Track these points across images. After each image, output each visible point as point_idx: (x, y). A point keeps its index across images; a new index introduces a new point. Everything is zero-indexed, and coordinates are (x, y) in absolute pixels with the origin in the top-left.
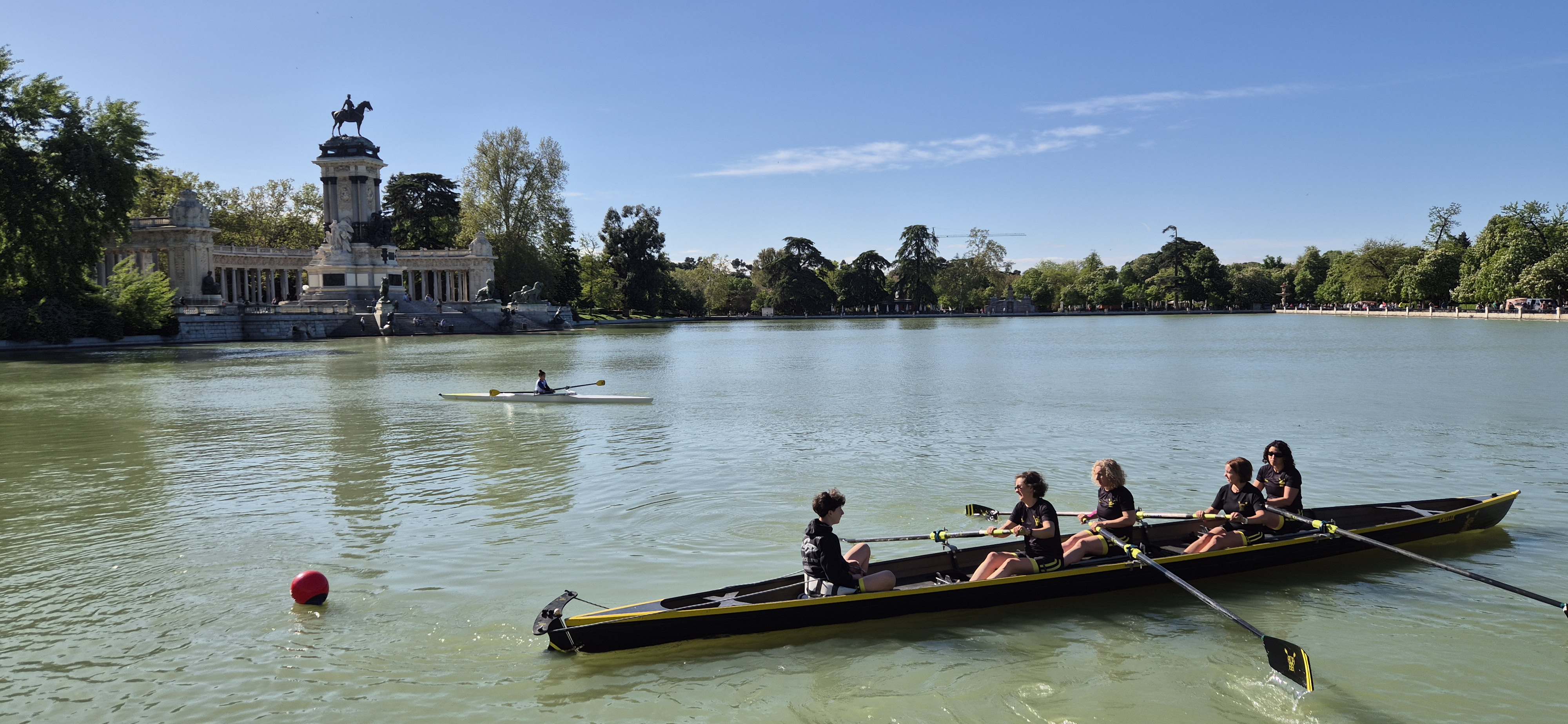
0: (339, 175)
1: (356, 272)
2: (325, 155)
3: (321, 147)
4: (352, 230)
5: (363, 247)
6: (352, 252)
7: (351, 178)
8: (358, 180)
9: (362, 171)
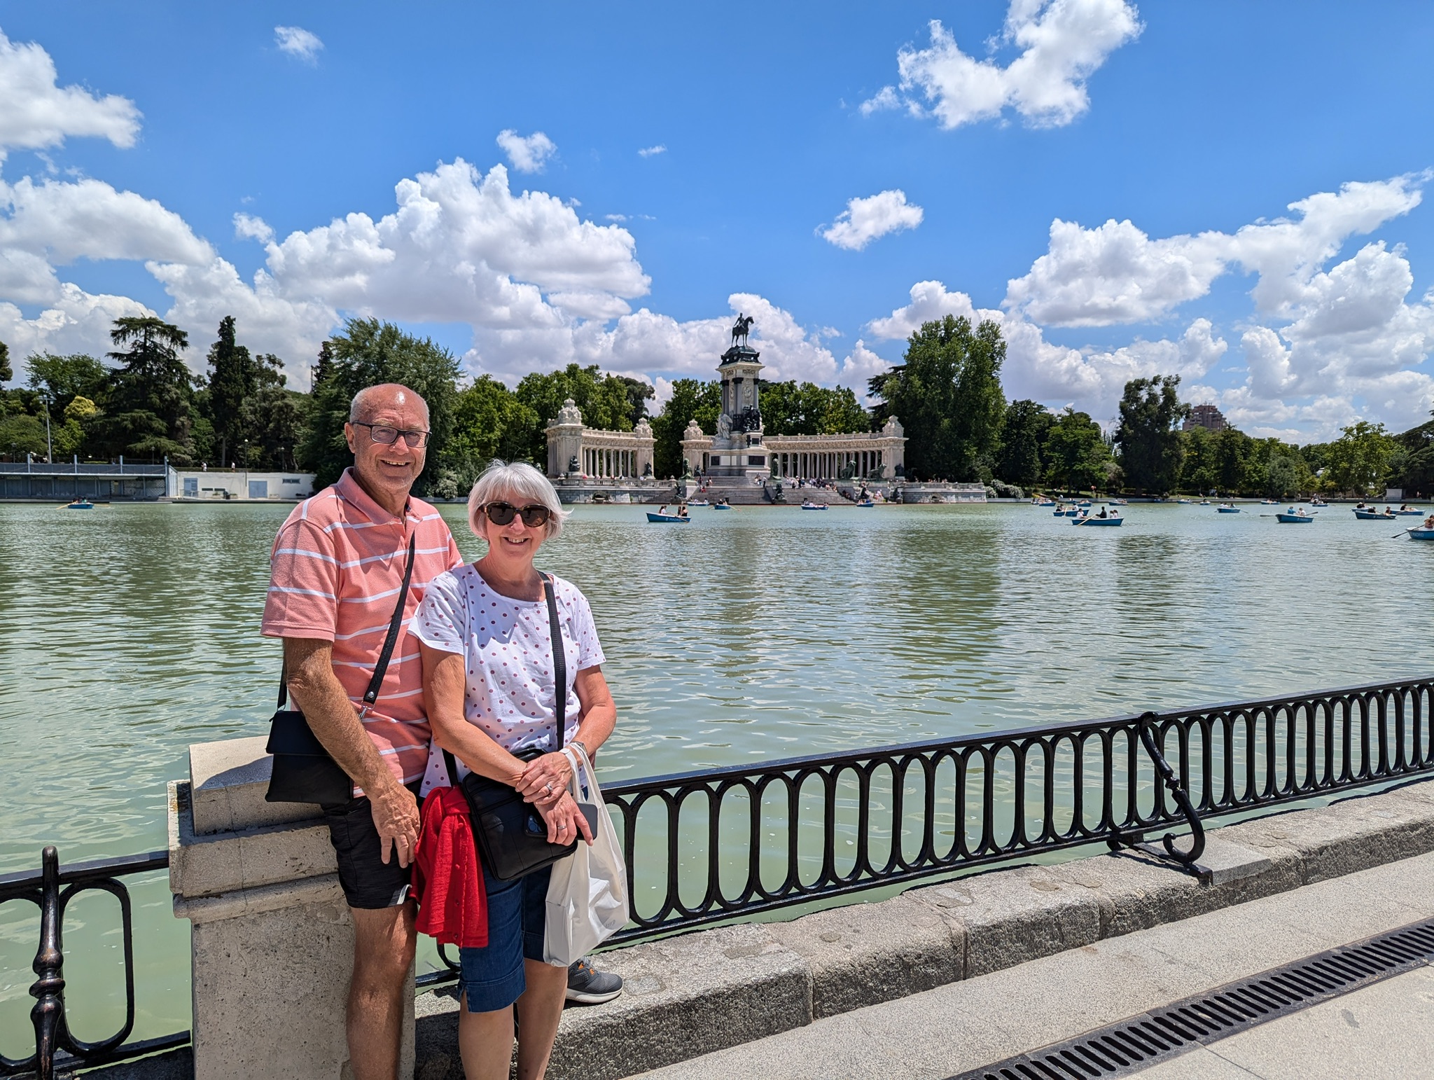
0: (730, 378)
1: (731, 455)
2: (724, 363)
3: (723, 358)
4: (731, 421)
5: (736, 435)
6: (730, 439)
7: (734, 380)
8: (738, 381)
9: (740, 374)
